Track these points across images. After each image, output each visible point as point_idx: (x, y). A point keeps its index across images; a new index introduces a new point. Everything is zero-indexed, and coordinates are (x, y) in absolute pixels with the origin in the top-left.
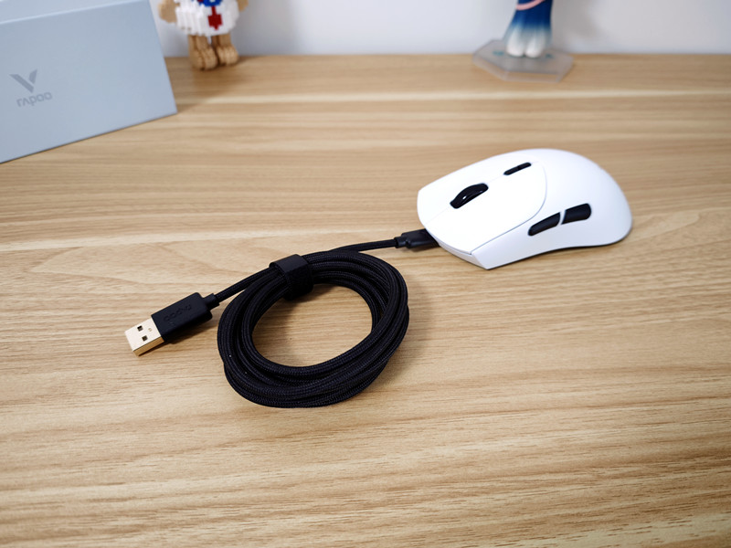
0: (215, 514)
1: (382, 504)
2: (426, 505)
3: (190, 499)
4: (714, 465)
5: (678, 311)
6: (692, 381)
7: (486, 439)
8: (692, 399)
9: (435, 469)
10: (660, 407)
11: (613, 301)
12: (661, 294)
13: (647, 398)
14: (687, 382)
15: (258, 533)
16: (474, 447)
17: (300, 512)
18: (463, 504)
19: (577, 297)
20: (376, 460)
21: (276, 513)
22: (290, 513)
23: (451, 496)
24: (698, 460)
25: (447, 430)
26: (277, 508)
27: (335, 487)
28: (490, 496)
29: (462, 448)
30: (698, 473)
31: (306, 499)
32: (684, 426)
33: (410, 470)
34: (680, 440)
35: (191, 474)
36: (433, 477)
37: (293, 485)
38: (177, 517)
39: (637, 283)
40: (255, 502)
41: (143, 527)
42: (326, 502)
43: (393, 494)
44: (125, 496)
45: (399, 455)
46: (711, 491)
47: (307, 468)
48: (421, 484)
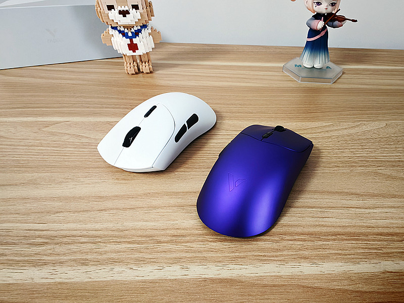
0: (83, 240)
1: (167, 242)
2: (188, 244)
3: (74, 233)
4: (346, 240)
5: (356, 167)
6: (350, 200)
8: (347, 208)
10: (328, 210)
12: (350, 159)
14: (347, 200)
15: (100, 250)
17: (125, 242)
18: (207, 246)
21: (113, 242)
22: (120, 242)
23: (202, 241)
24: (338, 236)
26: (115, 239)
27: (147, 233)
31: (130, 237)
32: (337, 220)
35: (80, 221)
38: (65, 240)
40: (105, 236)
41: (47, 243)
42: (140, 239)
43: (174, 238)
44: (44, 229)
47: (136, 223)
48: (190, 235)
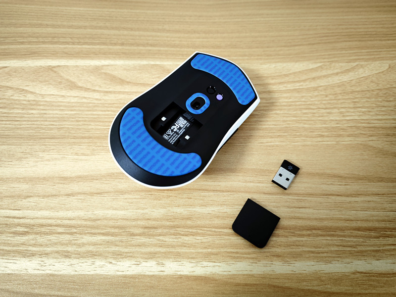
0: (60, 230)
1: (140, 235)
2: (161, 238)
3: (50, 222)
4: (322, 235)
5: (343, 137)
6: (332, 184)
7: (202, 205)
8: (327, 195)
9: (170, 219)
10: (305, 198)
11: (305, 126)
12: (337, 124)
13: (300, 191)
14: (328, 184)
15: (79, 242)
16: (194, 209)
17: (99, 234)
18: (179, 240)
19: (284, 121)
20: (142, 211)
21: (88, 233)
22: (94, 234)
23: (174, 234)
24: (314, 231)
25: (182, 198)
26: (89, 230)
27: (119, 223)
28: (194, 237)
29: (187, 209)
30: (311, 239)
31: (104, 228)
32: (314, 211)
33: (158, 218)
34: (309, 219)
35: (52, 208)
36: (168, 223)
37: (99, 220)
38: (43, 229)
39: (325, 115)
40: (80, 226)
41: (27, 232)
42: (113, 230)
43: (146, 230)
44: (21, 216)
45: (154, 210)
46: (313, 249)
47: (106, 212)
48: (161, 227)
